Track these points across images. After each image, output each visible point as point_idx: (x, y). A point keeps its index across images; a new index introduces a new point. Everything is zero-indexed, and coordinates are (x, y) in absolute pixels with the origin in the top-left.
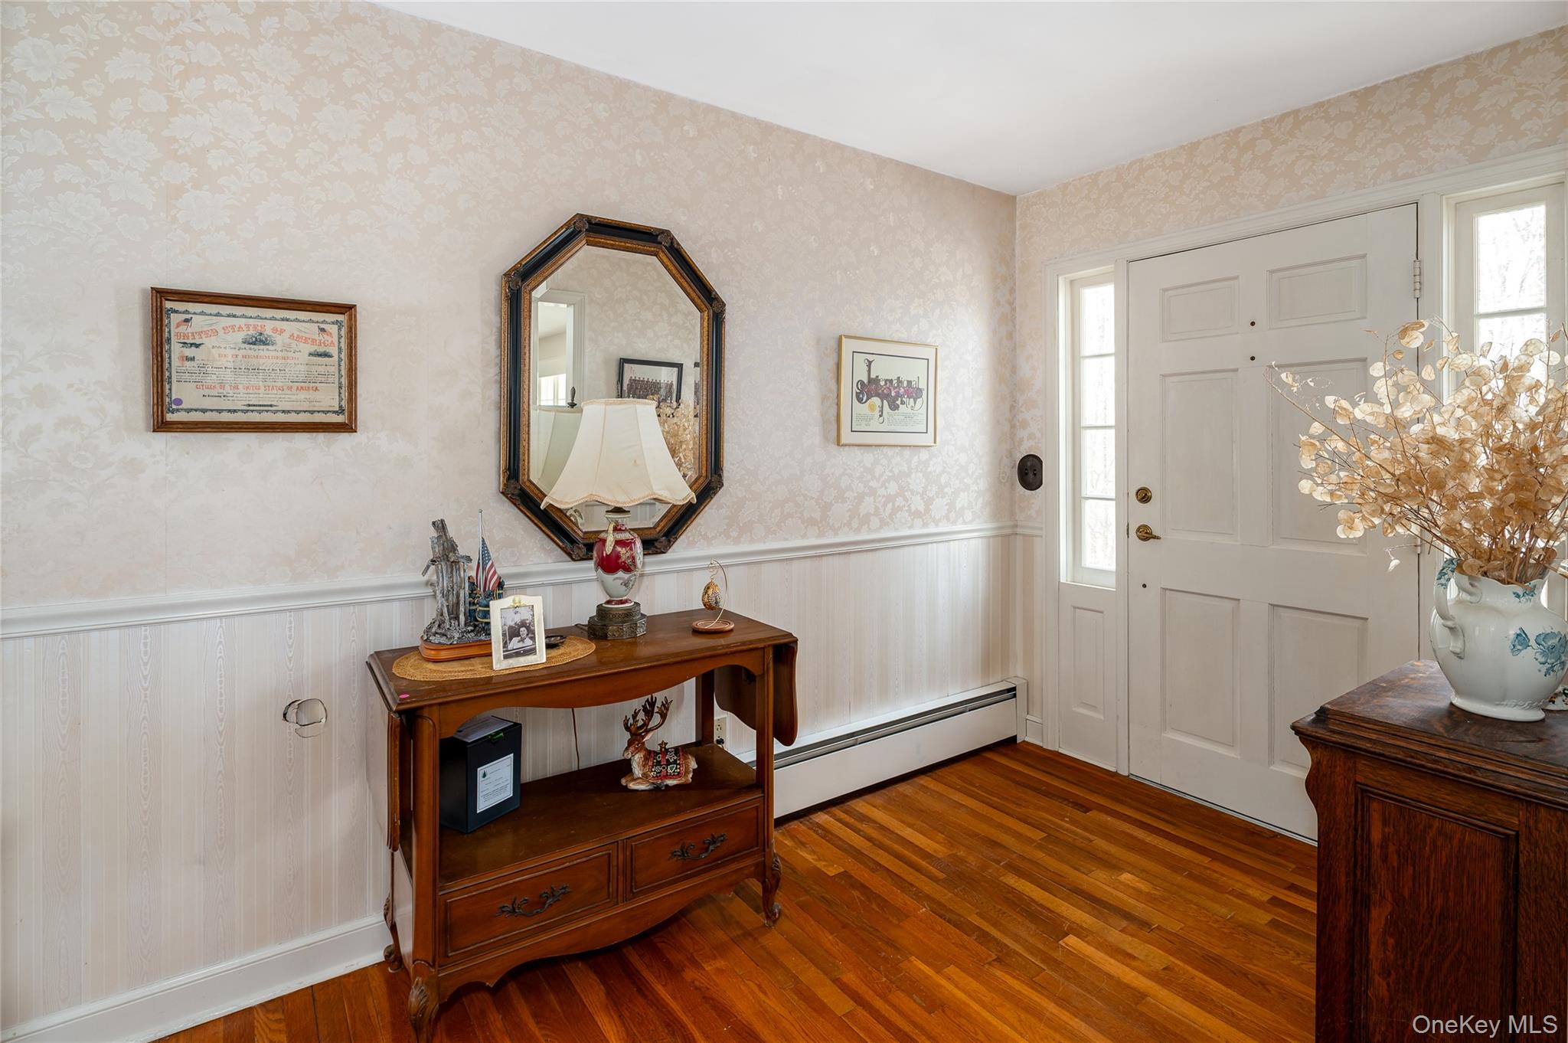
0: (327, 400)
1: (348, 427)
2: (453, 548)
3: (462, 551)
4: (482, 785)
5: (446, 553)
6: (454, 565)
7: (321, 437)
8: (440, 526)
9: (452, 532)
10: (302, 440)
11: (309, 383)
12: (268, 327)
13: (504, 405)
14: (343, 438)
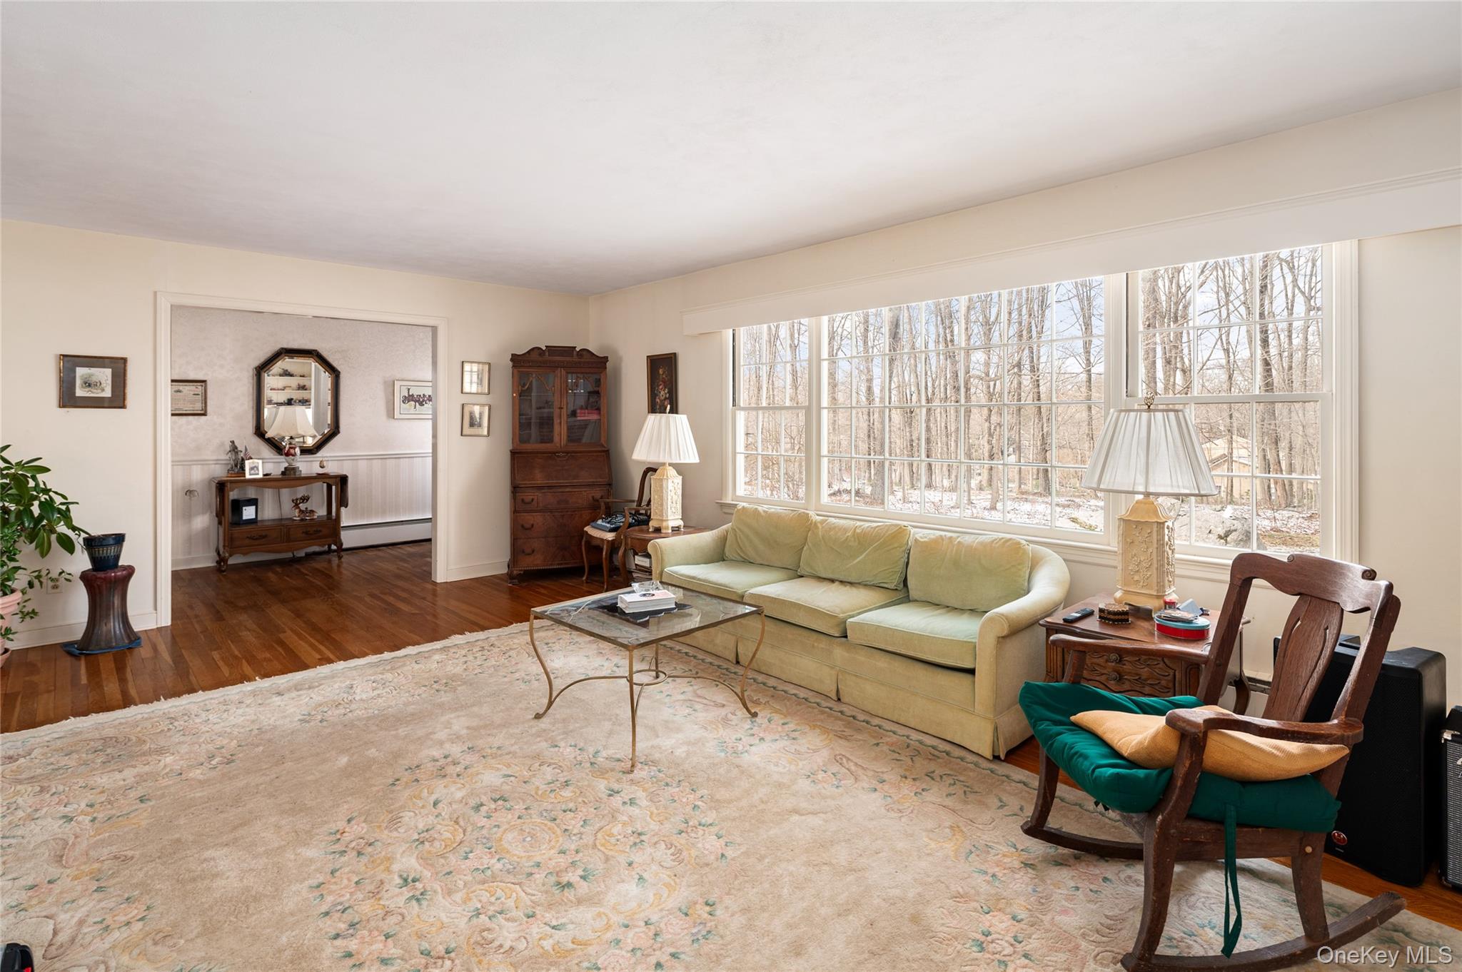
0: (198, 407)
1: (204, 414)
2: (236, 448)
3: (239, 449)
4: (244, 512)
5: (234, 449)
6: (237, 453)
7: (196, 417)
8: (233, 442)
9: (236, 444)
10: (191, 418)
11: (193, 402)
12: (181, 388)
13: (255, 408)
14: (203, 417)
